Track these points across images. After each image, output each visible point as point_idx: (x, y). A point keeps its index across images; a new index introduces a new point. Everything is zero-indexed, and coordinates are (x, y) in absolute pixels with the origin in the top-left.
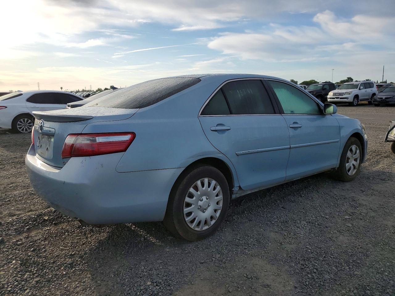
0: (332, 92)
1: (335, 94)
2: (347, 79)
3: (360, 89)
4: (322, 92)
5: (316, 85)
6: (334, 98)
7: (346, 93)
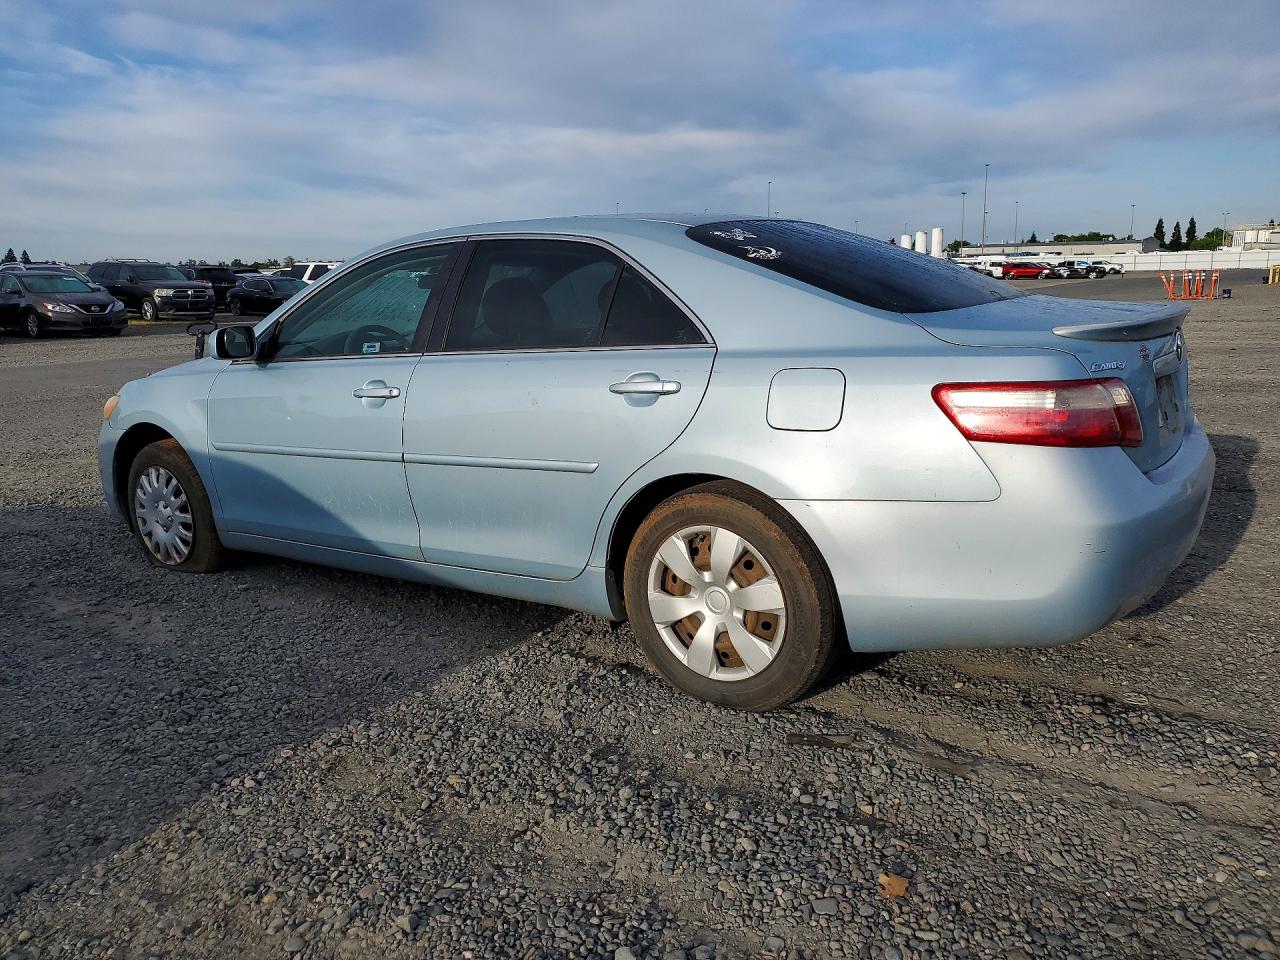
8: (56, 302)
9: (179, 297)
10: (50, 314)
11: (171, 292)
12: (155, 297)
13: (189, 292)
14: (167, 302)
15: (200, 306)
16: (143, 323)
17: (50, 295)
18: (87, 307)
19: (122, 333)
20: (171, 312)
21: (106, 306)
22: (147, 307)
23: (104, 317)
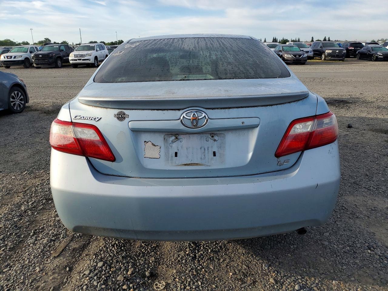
0: (73, 54)
1: (76, 56)
2: (44, 40)
3: (97, 51)
4: (60, 54)
5: (51, 46)
6: (76, 60)
7: (87, 54)
8: (288, 54)
9: (333, 53)
10: (285, 58)
11: (331, 51)
12: (326, 52)
13: (337, 51)
14: (329, 55)
15: (340, 56)
16: (321, 61)
17: (287, 52)
18: (295, 56)
19: (305, 64)
20: (329, 58)
21: (301, 55)
22: (323, 56)
23: (299, 59)
